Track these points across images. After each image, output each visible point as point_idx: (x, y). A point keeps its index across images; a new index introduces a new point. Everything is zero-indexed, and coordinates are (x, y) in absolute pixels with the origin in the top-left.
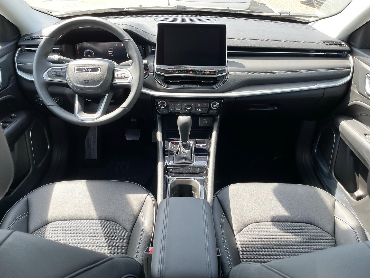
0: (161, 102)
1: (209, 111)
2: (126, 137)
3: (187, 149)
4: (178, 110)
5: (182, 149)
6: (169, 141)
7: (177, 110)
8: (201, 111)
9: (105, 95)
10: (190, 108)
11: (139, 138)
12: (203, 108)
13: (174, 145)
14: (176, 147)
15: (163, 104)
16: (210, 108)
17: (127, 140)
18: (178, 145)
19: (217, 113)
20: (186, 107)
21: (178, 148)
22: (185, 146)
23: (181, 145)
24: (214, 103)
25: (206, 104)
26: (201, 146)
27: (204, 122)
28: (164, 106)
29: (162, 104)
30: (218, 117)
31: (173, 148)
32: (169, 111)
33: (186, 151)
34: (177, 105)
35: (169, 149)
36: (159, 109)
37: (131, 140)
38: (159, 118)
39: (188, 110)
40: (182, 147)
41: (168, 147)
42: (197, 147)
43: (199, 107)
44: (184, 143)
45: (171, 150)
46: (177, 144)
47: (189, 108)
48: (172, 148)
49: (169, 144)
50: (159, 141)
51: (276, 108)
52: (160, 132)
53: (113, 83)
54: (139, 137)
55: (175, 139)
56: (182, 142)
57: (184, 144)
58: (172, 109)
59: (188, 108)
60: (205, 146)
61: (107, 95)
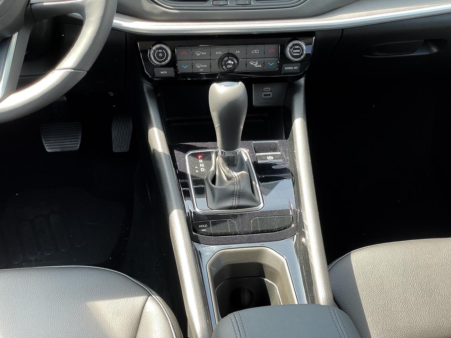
0: (158, 49)
1: (280, 66)
2: (45, 145)
3: (236, 168)
4: (201, 68)
5: (225, 171)
6: (185, 150)
7: (199, 67)
8: (260, 66)
9: (11, 37)
10: (232, 60)
11: (78, 146)
12: (265, 59)
13: (201, 161)
14: (205, 165)
15: (163, 53)
16: (283, 59)
17: (48, 150)
18: (210, 159)
19: (301, 69)
20: (221, 59)
21: (212, 168)
22: (231, 162)
23: (220, 160)
24: (294, 45)
25: (272, 49)
26: (269, 157)
27: (265, 95)
28: (166, 59)
29: (161, 55)
30: (302, 81)
31: (199, 169)
32: (178, 71)
33: (235, 174)
34: (198, 54)
35: (189, 172)
36: (152, 67)
37: (58, 150)
38: (149, 91)
39: (229, 66)
40: (225, 164)
41: (186, 167)
42: (259, 162)
43: (254, 58)
44: (228, 154)
45: (194, 174)
46: (207, 156)
47: (230, 62)
48: (196, 169)
49: (185, 158)
50: (159, 153)
51: (435, 50)
52: (158, 127)
53: (31, 2)
54: (79, 142)
55: (198, 144)
56: (222, 152)
57: (228, 157)
58: (184, 67)
59: (227, 61)
60: (281, 157)
61: (15, 37)
